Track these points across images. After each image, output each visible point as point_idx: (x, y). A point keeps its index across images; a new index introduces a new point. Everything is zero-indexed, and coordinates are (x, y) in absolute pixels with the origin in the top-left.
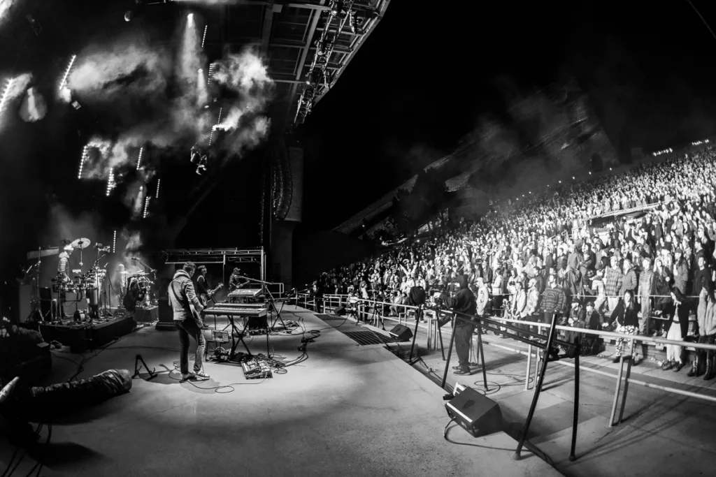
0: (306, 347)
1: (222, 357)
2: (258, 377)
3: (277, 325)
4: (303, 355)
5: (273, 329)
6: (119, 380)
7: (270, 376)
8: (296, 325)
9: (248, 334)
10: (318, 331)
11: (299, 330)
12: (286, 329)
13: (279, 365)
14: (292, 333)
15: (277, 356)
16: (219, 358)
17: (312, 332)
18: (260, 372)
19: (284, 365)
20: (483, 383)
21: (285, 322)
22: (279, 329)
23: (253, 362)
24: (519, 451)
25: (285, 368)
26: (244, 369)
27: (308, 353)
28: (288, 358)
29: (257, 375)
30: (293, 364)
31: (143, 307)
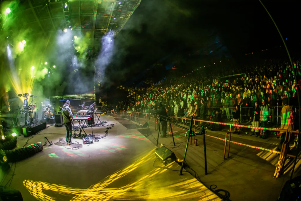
0: (108, 131)
1: (76, 136)
2: (88, 143)
3: (99, 123)
4: (106, 134)
5: (97, 124)
6: (38, 146)
7: (92, 143)
8: (106, 123)
9: (88, 127)
10: (114, 125)
11: (107, 124)
12: (102, 124)
13: (96, 138)
14: (104, 125)
15: (96, 135)
16: (75, 136)
17: (111, 125)
18: (89, 141)
19: (98, 138)
20: (173, 143)
21: (101, 121)
22: (99, 124)
23: (87, 137)
24: (181, 171)
25: (99, 139)
26: (83, 140)
27: (108, 133)
28: (101, 135)
29: (87, 142)
30: (102, 138)
31: (51, 118)
